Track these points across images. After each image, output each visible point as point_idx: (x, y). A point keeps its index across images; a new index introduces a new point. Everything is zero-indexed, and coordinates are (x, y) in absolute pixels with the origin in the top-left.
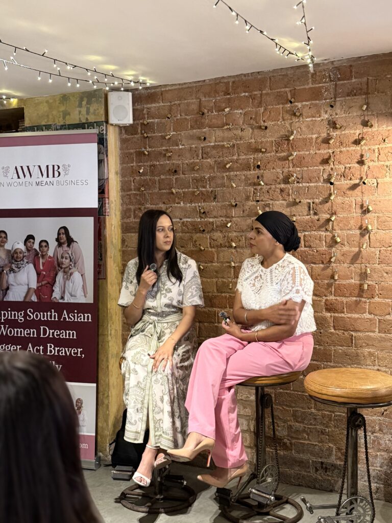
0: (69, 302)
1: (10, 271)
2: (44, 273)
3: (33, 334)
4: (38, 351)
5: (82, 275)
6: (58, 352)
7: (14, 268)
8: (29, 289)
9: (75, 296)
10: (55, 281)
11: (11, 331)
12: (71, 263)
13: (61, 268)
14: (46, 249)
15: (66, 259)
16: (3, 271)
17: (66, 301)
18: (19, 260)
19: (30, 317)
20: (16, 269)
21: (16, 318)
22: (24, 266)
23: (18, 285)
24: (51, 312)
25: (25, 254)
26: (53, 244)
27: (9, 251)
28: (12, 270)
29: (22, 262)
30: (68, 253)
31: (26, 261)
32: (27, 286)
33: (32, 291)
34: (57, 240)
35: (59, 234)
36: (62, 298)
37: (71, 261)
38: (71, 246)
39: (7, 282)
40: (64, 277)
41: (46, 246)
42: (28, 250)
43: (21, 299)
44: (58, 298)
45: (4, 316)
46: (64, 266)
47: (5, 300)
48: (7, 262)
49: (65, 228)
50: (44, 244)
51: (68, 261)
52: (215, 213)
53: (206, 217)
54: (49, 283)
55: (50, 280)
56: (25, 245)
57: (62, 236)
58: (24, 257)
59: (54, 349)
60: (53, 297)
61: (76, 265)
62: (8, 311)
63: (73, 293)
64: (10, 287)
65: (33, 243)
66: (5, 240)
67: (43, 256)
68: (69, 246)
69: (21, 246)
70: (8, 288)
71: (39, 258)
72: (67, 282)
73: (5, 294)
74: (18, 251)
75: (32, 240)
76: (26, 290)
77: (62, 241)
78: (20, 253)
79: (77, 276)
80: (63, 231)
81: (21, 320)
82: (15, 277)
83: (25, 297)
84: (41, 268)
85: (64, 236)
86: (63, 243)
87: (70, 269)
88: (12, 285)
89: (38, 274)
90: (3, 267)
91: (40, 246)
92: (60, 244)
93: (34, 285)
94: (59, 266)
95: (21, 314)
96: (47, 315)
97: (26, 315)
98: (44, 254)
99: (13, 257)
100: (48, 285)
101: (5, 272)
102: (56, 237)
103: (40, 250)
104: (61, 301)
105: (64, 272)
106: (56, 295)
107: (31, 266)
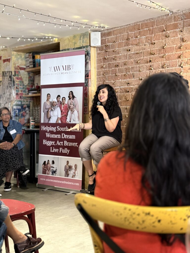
0: (73, 123)
1: (51, 110)
2: (64, 111)
3: (59, 137)
4: (61, 144)
5: (78, 112)
6: (68, 145)
7: (53, 109)
8: (58, 118)
9: (75, 121)
10: (68, 114)
11: (51, 136)
12: (74, 107)
13: (70, 109)
14: (65, 101)
15: (72, 105)
16: (49, 110)
17: (71, 123)
18: (54, 106)
19: (58, 130)
20: (53, 110)
21: (53, 130)
22: (56, 108)
23: (54, 116)
24: (66, 127)
25: (57, 103)
26: (67, 99)
27: (51, 102)
28: (52, 110)
29: (55, 107)
30: (73, 102)
31: (57, 106)
32: (57, 117)
33: (59, 119)
34: (69, 97)
35: (69, 94)
36: (70, 121)
37: (74, 106)
38: (74, 99)
39: (50, 115)
40: (71, 113)
41: (64, 100)
42: (58, 102)
43: (55, 122)
44: (69, 121)
45: (49, 129)
46: (71, 108)
47: (49, 122)
48: (50, 107)
49: (72, 92)
50: (64, 99)
51: (73, 105)
52: (133, 84)
53: (130, 85)
54: (65, 115)
55: (66, 114)
56: (57, 99)
57: (70, 95)
58: (56, 104)
59: (67, 143)
60: (67, 121)
61: (76, 107)
62: (50, 127)
63: (74, 119)
64: (51, 117)
65: (60, 98)
66: (49, 97)
67: (63, 104)
68: (73, 99)
69: (55, 100)
70: (50, 118)
71: (62, 105)
72: (72, 115)
73: (49, 120)
74: (54, 102)
75: (59, 97)
76: (57, 118)
77: (71, 97)
78: (55, 103)
79: (76, 112)
80: (71, 93)
81: (55, 131)
82: (53, 113)
83: (57, 121)
84: (63, 109)
85: (71, 95)
86: (71, 98)
87: (73, 109)
88: (52, 116)
89: (62, 111)
90: (48, 109)
91: (62, 100)
92: (70, 99)
93: (60, 116)
94: (69, 108)
95: (55, 128)
96: (64, 129)
97: (57, 128)
98: (64, 103)
99: (52, 104)
100: (65, 116)
101: (49, 111)
102: (68, 96)
103: (62, 101)
104: (70, 123)
105: (71, 110)
106: (68, 120)
107: (59, 108)
